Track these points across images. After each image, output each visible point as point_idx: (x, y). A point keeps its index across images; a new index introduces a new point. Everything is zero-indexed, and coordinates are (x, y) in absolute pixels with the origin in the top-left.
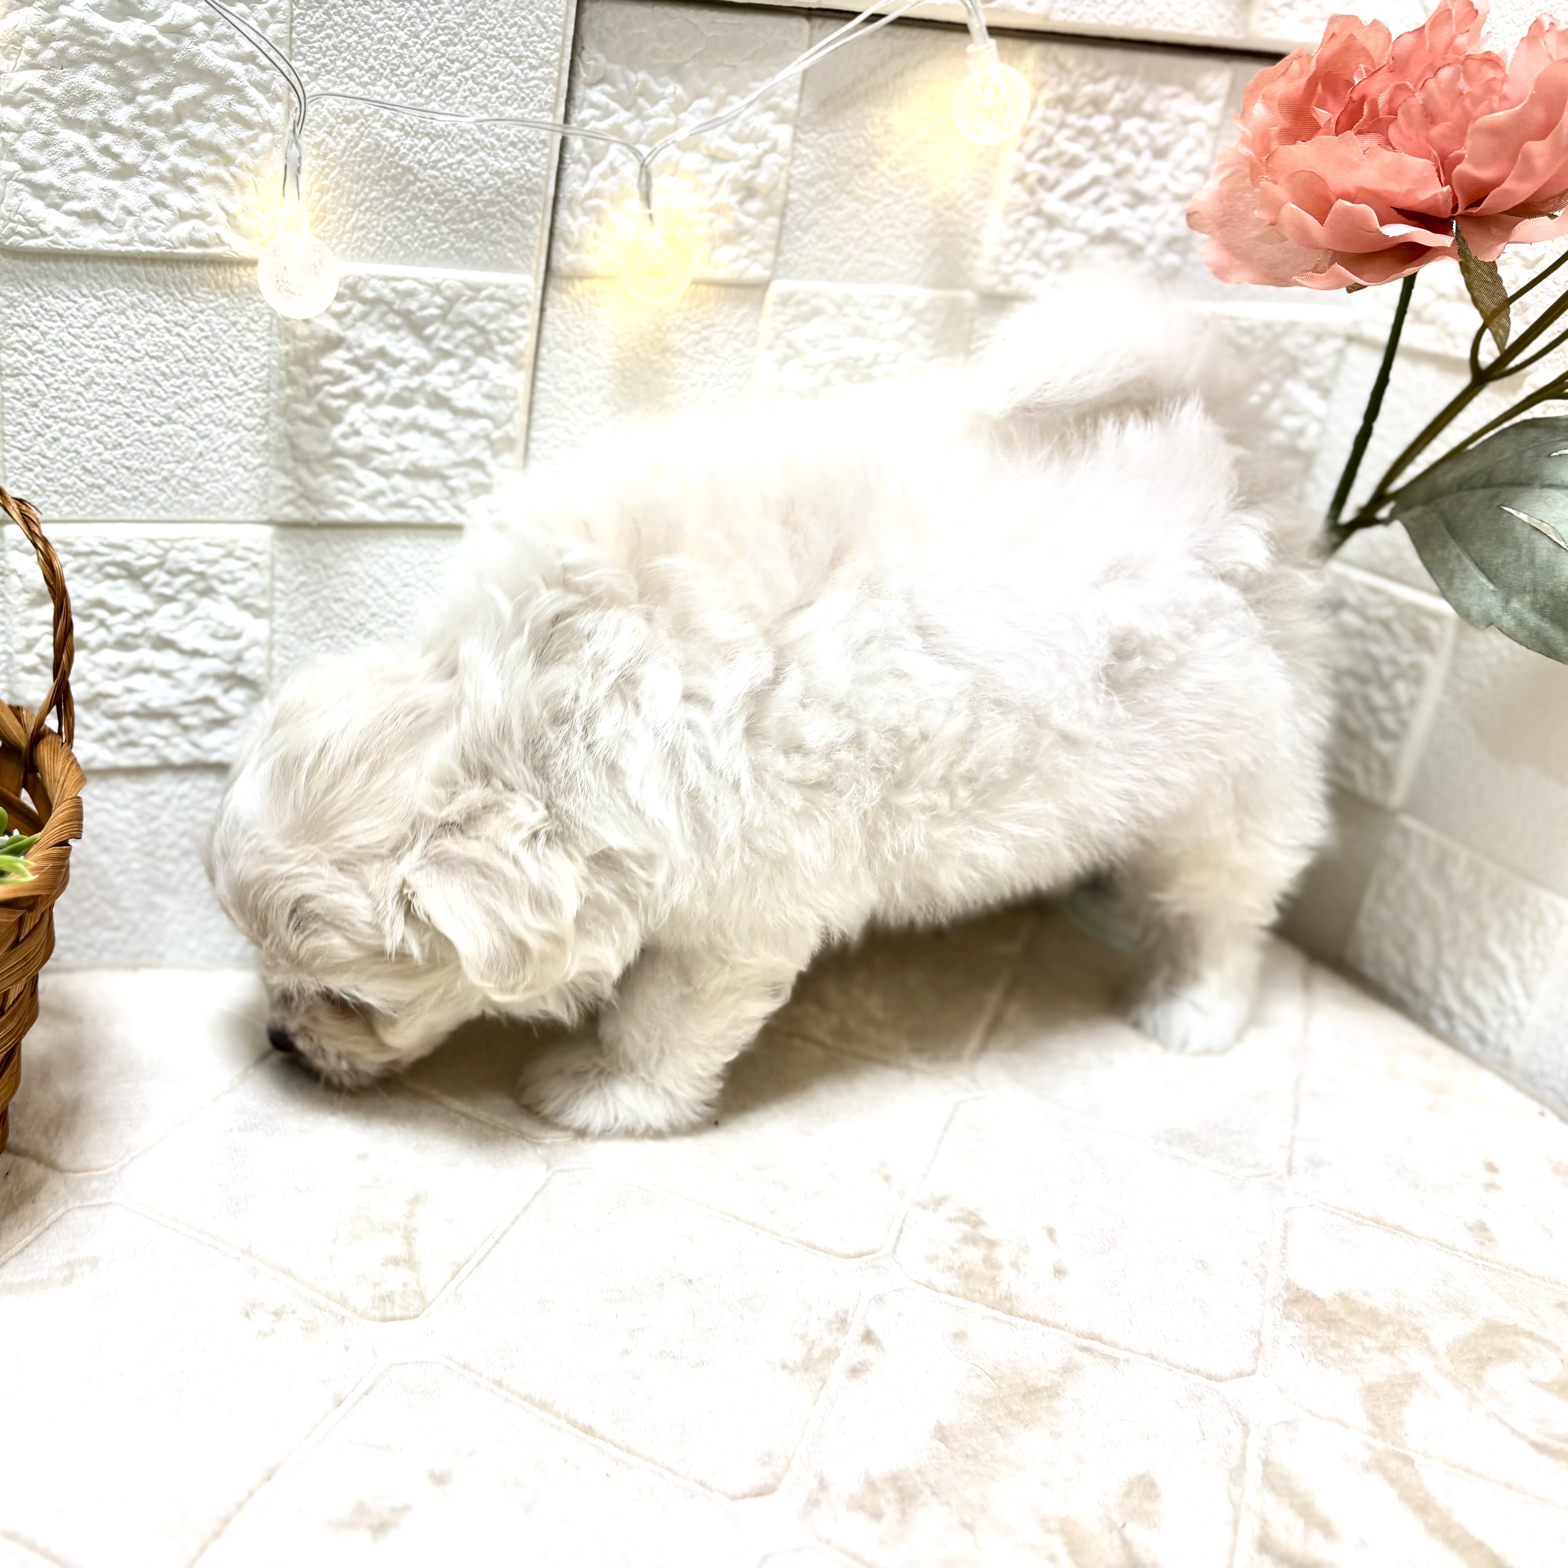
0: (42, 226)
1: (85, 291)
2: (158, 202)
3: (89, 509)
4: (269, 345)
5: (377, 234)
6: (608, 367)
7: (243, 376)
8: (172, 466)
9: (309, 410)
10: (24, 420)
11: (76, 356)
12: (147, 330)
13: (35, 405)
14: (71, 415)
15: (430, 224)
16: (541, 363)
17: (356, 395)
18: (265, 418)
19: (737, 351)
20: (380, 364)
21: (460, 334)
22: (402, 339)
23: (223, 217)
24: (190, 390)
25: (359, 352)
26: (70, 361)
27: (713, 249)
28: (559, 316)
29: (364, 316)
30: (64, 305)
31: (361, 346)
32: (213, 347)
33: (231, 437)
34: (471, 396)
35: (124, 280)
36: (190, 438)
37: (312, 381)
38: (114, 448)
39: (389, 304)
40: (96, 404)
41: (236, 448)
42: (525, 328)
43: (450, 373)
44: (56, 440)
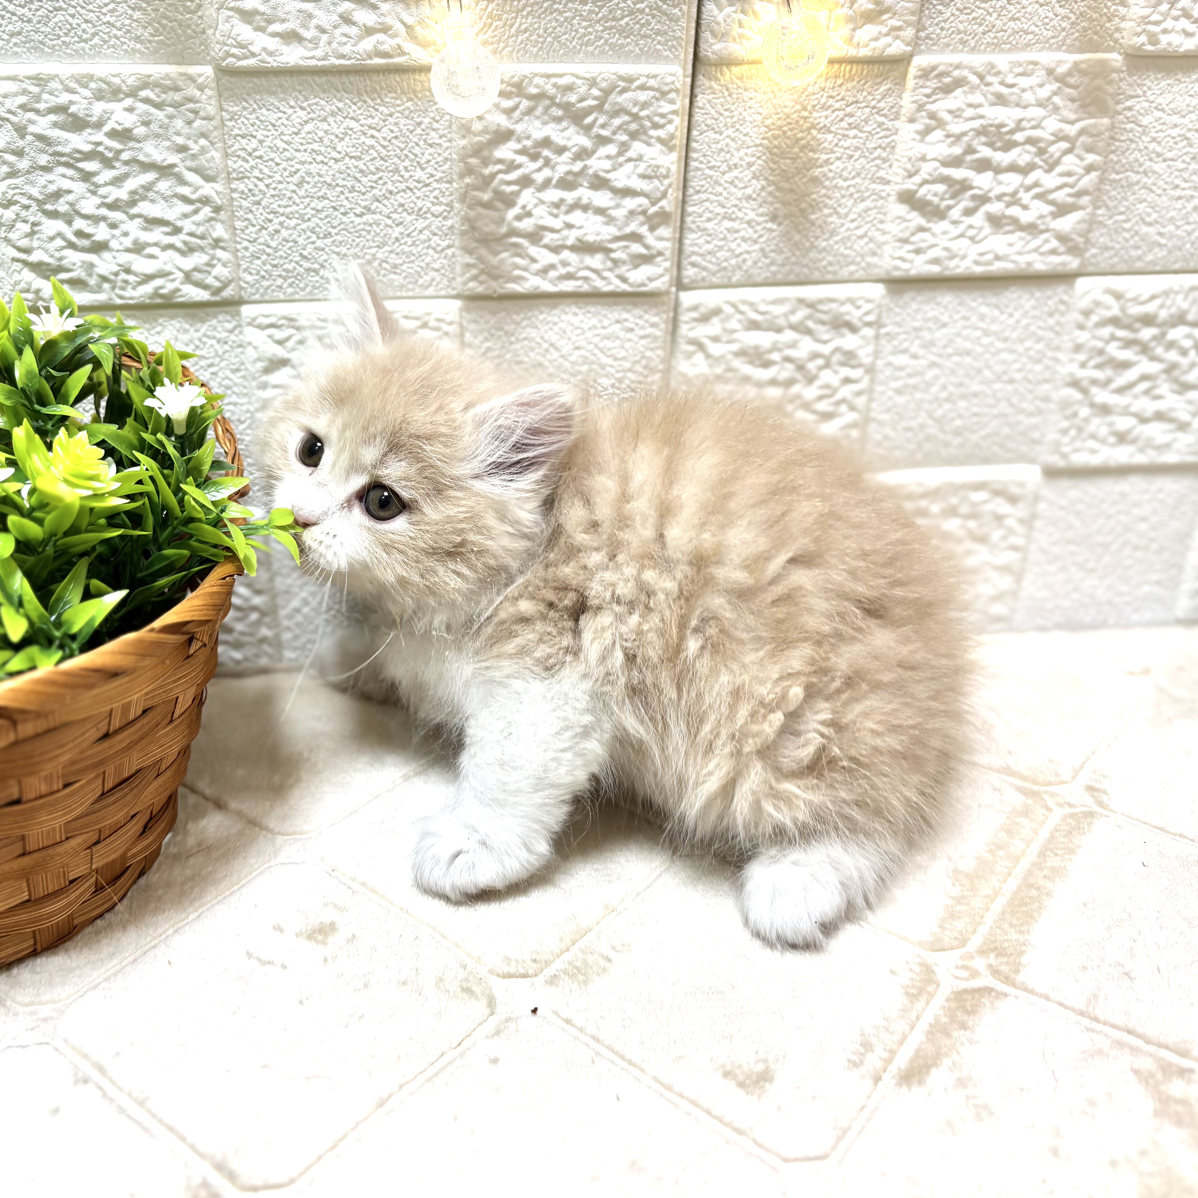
0: (252, 48)
1: (292, 103)
2: (347, 19)
3: (308, 289)
4: (450, 141)
5: (539, 36)
6: (757, 146)
7: (428, 170)
8: (373, 250)
9: (486, 197)
10: (250, 216)
11: (289, 159)
12: (346, 134)
13: (258, 203)
14: (288, 210)
15: (584, 24)
16: (694, 145)
17: (526, 181)
18: (450, 205)
19: (880, 125)
20: (546, 153)
21: (616, 122)
22: (566, 129)
23: (403, 29)
24: (385, 183)
25: (528, 143)
26: (284, 164)
27: (854, 30)
28: (709, 101)
29: (529, 111)
30: (276, 116)
31: (528, 137)
32: (402, 146)
33: (421, 224)
34: (629, 177)
35: (324, 91)
36: (387, 225)
37: (487, 171)
38: (325, 237)
39: (552, 98)
40: (307, 200)
41: (426, 232)
42: (675, 112)
43: (608, 157)
44: (277, 231)
